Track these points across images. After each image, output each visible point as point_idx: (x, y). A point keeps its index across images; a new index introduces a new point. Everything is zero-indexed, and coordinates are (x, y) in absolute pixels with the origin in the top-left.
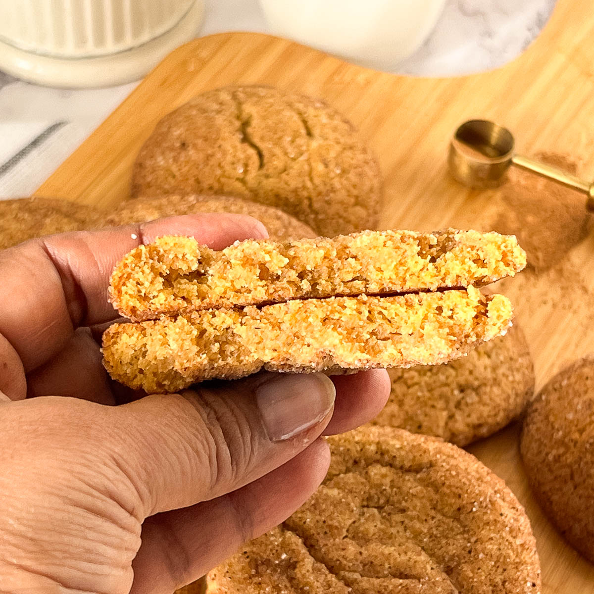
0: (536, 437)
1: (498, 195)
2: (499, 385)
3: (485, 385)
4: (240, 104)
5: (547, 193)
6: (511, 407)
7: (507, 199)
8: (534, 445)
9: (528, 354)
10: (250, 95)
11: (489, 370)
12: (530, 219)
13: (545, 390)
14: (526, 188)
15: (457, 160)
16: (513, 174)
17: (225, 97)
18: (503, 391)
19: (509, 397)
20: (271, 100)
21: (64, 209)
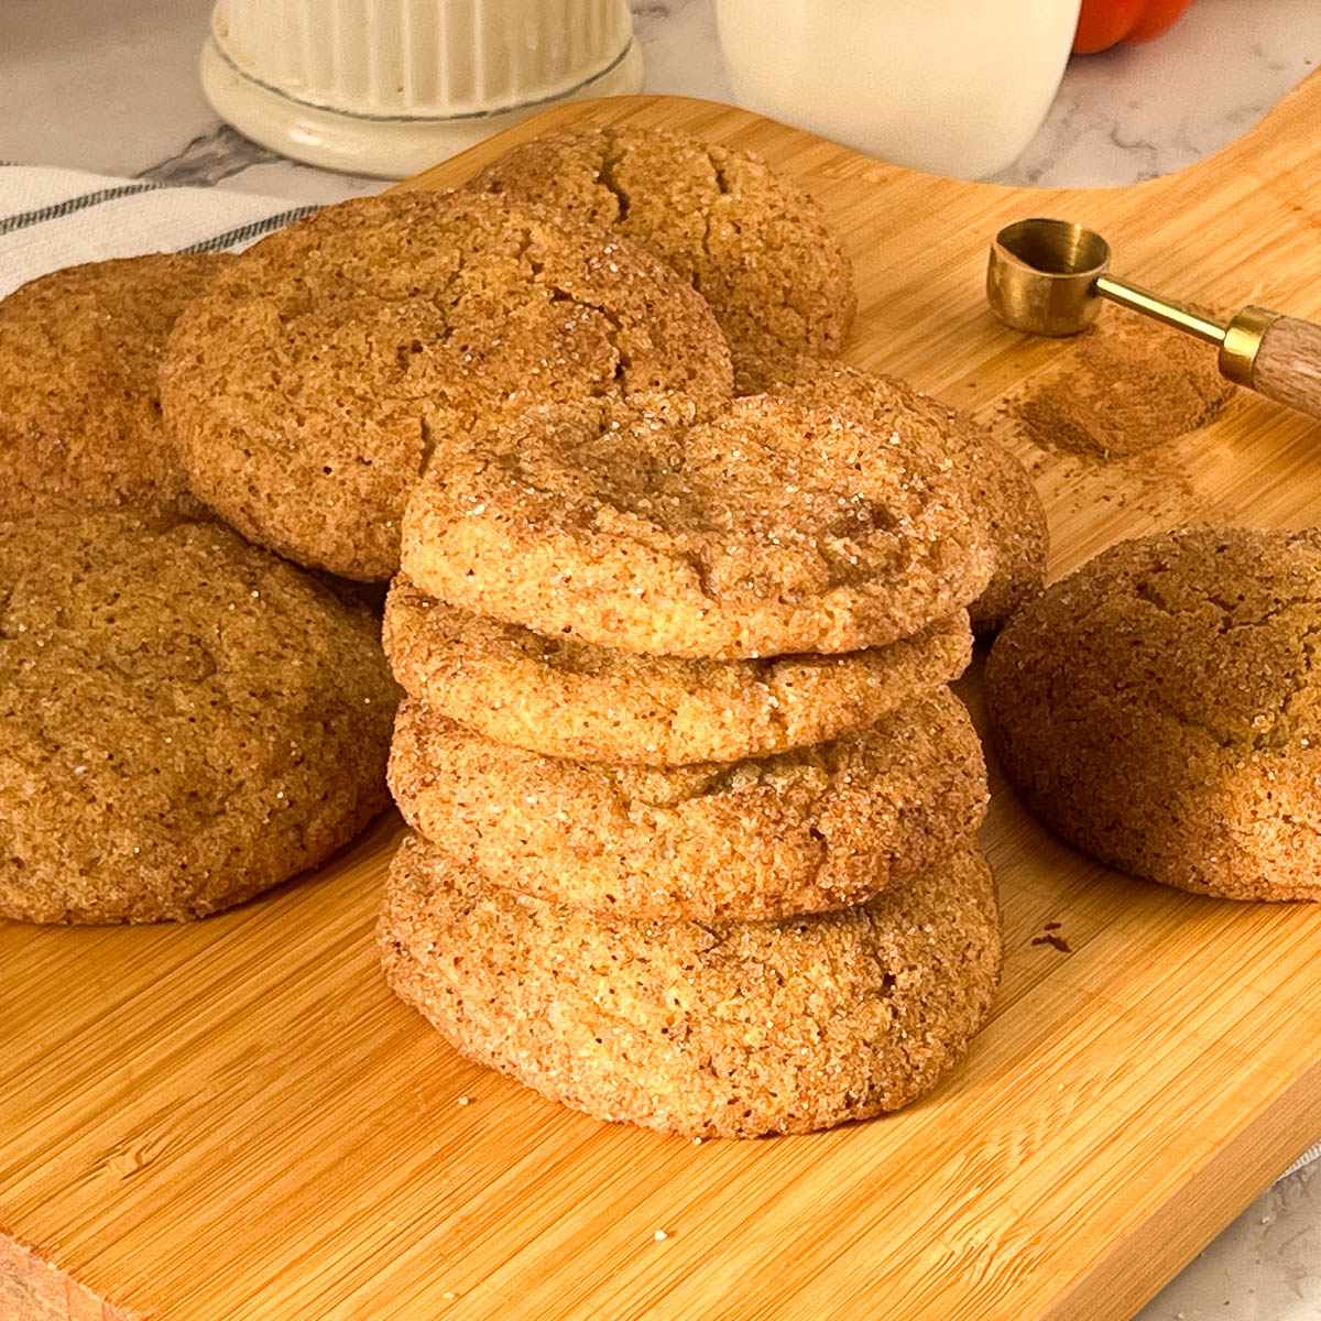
1: (1071, 349)
4: (614, 139)
7: (1084, 356)
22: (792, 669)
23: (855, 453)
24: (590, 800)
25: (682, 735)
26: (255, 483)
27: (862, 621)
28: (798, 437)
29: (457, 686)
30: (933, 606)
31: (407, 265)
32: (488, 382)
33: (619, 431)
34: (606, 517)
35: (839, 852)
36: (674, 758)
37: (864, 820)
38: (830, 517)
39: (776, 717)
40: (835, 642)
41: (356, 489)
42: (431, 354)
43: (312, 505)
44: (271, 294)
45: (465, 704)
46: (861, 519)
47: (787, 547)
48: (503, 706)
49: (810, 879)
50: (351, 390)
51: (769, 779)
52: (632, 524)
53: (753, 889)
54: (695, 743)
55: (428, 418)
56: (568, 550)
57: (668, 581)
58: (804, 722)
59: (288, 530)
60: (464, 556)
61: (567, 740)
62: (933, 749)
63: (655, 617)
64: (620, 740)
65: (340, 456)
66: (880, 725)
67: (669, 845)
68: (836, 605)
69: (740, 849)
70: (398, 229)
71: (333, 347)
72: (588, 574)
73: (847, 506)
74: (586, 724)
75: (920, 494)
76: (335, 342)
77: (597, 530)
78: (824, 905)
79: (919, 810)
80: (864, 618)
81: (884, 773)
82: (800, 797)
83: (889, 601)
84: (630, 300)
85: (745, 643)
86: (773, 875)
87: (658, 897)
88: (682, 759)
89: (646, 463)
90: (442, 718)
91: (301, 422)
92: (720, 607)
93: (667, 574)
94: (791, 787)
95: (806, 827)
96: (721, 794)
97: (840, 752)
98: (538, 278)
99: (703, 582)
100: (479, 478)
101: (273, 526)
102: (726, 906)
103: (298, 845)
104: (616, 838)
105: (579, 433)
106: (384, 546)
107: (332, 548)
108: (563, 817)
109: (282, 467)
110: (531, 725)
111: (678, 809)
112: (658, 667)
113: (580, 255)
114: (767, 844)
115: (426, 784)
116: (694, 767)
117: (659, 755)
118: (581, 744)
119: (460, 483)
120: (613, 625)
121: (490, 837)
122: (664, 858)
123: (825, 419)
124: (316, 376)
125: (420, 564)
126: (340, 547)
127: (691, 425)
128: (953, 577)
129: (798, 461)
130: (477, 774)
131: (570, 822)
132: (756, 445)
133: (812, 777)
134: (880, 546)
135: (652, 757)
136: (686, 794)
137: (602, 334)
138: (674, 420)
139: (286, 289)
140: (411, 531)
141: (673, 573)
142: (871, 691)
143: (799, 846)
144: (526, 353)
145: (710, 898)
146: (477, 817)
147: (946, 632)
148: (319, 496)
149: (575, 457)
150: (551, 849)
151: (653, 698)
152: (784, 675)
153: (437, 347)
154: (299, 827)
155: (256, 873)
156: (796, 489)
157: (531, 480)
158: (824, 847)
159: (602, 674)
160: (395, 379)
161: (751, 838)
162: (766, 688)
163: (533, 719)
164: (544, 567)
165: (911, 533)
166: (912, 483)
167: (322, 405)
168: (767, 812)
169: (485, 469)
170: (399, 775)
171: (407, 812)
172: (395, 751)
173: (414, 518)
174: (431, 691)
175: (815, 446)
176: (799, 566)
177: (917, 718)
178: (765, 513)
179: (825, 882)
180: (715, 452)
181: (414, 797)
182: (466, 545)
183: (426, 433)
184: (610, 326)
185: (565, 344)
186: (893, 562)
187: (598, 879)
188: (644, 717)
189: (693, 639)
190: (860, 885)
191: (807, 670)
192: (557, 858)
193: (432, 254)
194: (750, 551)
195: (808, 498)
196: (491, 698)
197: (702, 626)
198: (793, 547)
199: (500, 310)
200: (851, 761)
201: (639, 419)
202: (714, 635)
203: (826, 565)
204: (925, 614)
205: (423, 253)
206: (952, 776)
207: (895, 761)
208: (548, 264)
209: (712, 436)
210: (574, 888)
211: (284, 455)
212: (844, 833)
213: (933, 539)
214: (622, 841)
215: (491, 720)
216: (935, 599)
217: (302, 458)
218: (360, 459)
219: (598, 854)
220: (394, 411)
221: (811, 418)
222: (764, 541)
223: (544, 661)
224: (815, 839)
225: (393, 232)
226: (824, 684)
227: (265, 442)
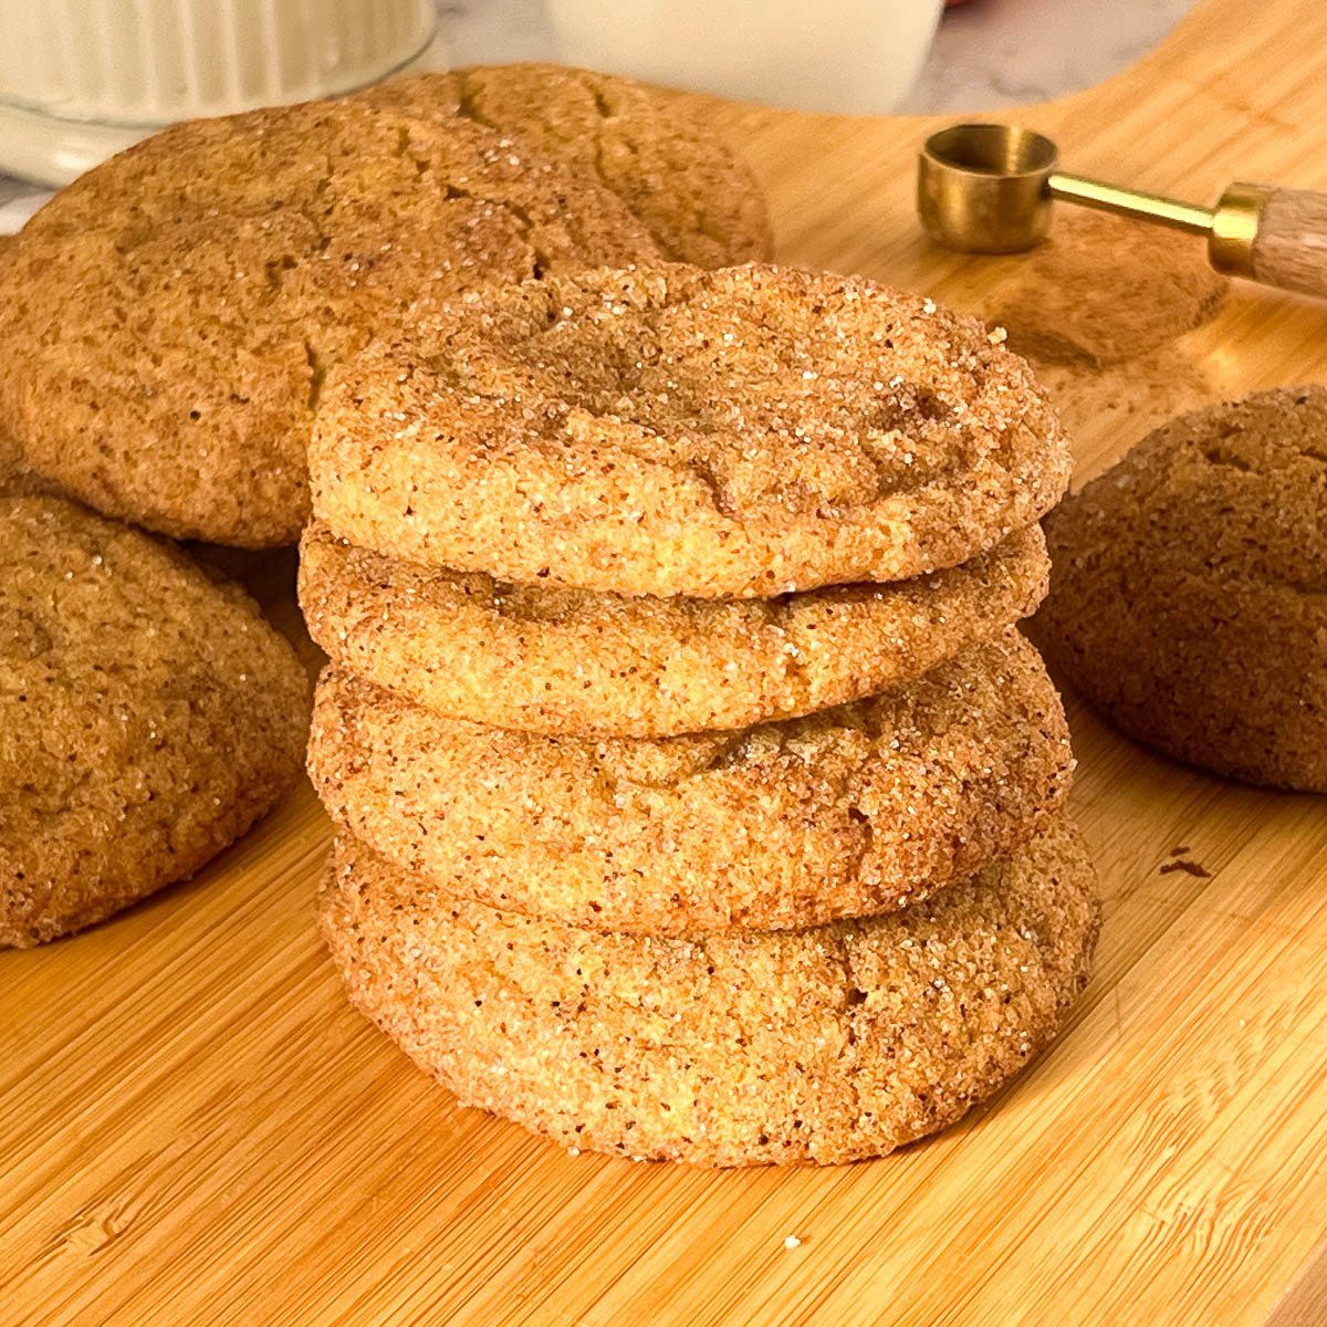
1: (1028, 265)
4: (464, 77)
7: (1044, 272)
12: (1093, 295)
22: (816, 606)
23: (883, 327)
24: (564, 780)
25: (673, 697)
26: (109, 441)
27: (925, 538)
28: (804, 313)
29: (383, 644)
30: (1009, 514)
31: (264, 178)
32: (382, 292)
33: (573, 318)
34: (579, 423)
35: (889, 836)
36: (664, 727)
37: (917, 795)
38: (868, 406)
39: (794, 669)
40: (893, 566)
41: (234, 433)
42: (308, 266)
43: (180, 460)
44: (104, 226)
45: (393, 667)
46: (905, 407)
47: (822, 446)
48: (442, 666)
49: (851, 872)
50: (214, 319)
51: (793, 746)
52: (613, 428)
53: (778, 889)
54: (690, 707)
55: (314, 341)
56: (537, 470)
57: (673, 498)
58: (830, 675)
59: (154, 492)
60: (397, 491)
61: (524, 708)
62: (1001, 703)
63: (659, 546)
64: (591, 705)
65: (210, 397)
66: (933, 675)
67: (669, 835)
68: (891, 517)
69: (760, 837)
70: (249, 142)
71: (187, 272)
72: (565, 498)
73: (885, 392)
74: (548, 687)
75: (974, 373)
76: (188, 266)
77: (569, 442)
78: (870, 906)
79: (986, 780)
80: (928, 533)
81: (941, 735)
82: (832, 768)
83: (955, 509)
84: (539, 194)
85: (778, 574)
86: (803, 869)
87: (657, 901)
88: (674, 727)
89: (612, 357)
90: (372, 686)
91: (156, 361)
92: (743, 528)
93: (671, 491)
94: (822, 756)
95: (843, 805)
96: (733, 768)
97: (883, 709)
98: (425, 176)
99: (716, 497)
100: (405, 389)
101: (135, 491)
102: (745, 912)
103: (165, 847)
104: (598, 829)
105: (524, 323)
106: (275, 499)
107: (211, 507)
108: (530, 804)
109: (139, 418)
110: (478, 689)
111: (678, 788)
112: (639, 610)
113: (472, 149)
114: (794, 830)
115: (354, 770)
116: (696, 736)
117: (644, 723)
118: (542, 712)
119: (380, 398)
120: (605, 561)
121: (437, 833)
122: (661, 852)
123: (837, 288)
124: (170, 308)
125: (339, 506)
126: (219, 505)
127: (663, 307)
128: (1030, 475)
129: (808, 341)
130: (417, 754)
131: (539, 809)
132: (751, 327)
133: (849, 744)
134: (938, 439)
135: (636, 726)
136: (688, 768)
137: (511, 231)
138: (641, 302)
139: (119, 218)
140: (322, 463)
141: (680, 487)
142: (918, 632)
143: (836, 831)
144: (423, 255)
145: (723, 902)
146: (420, 808)
147: (1016, 555)
148: (188, 447)
149: (525, 352)
150: (515, 846)
151: (634, 650)
152: (804, 615)
153: (315, 259)
154: (165, 825)
155: (113, 882)
156: (815, 375)
157: (472, 385)
158: (868, 832)
159: (567, 622)
160: (266, 301)
161: (773, 822)
162: (781, 632)
163: (480, 681)
164: (505, 494)
165: (974, 422)
166: (962, 359)
167: (181, 339)
168: (793, 789)
169: (410, 376)
170: (322, 759)
171: (332, 804)
172: (317, 732)
173: (324, 446)
174: (353, 651)
175: (827, 321)
176: (839, 469)
177: (979, 664)
178: (783, 406)
179: (869, 876)
180: (700, 336)
181: (340, 786)
182: (399, 476)
183: (312, 358)
184: (519, 223)
185: (469, 244)
186: (955, 458)
187: (578, 882)
188: (623, 675)
189: (710, 571)
190: (916, 879)
191: (836, 608)
192: (523, 858)
193: (293, 163)
194: (775, 453)
195: (833, 384)
196: (426, 656)
197: (723, 554)
198: (830, 446)
199: (385, 213)
200: (898, 720)
201: (595, 303)
202: (738, 566)
203: (873, 466)
204: (1001, 524)
205: (284, 163)
206: (1028, 738)
207: (954, 719)
208: (435, 159)
209: (694, 318)
210: (547, 895)
211: (140, 403)
212: (893, 812)
213: (1003, 427)
214: (606, 831)
215: (428, 686)
216: (1013, 503)
217: (162, 405)
218: (234, 397)
219: (576, 849)
220: (270, 337)
221: (817, 290)
222: (791, 440)
223: (493, 607)
224: (856, 822)
225: (241, 146)
226: (856, 625)
227: (117, 391)
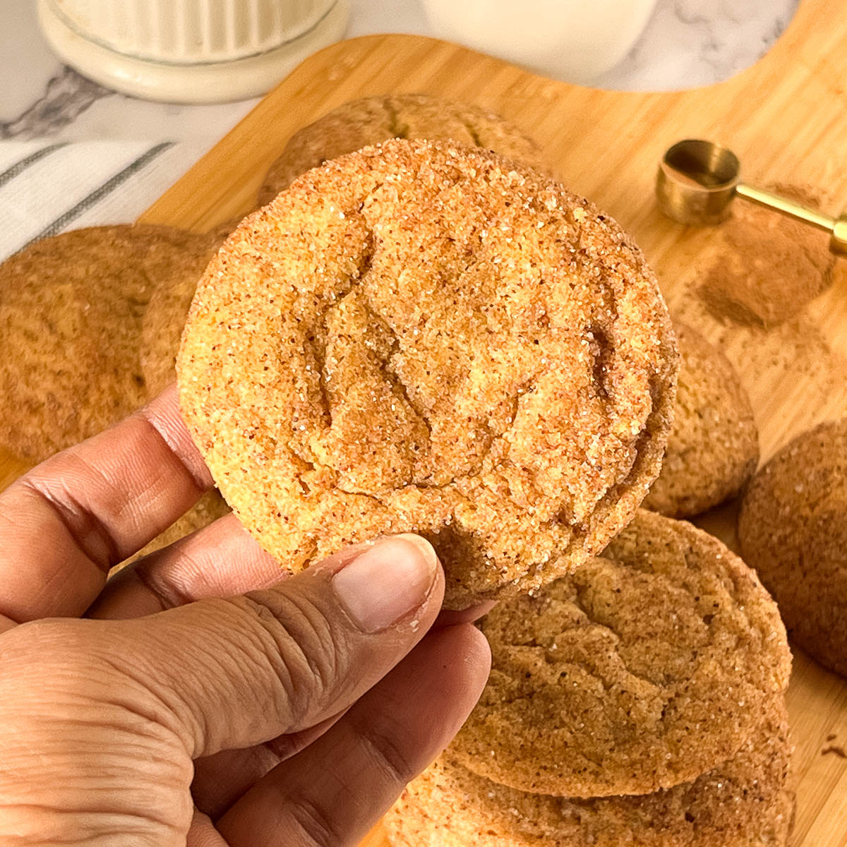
0: (758, 515)
1: (719, 234)
2: (712, 451)
3: (694, 450)
4: (394, 114)
5: (781, 234)
6: (727, 479)
7: (729, 239)
8: (755, 527)
9: (752, 419)
10: (408, 104)
11: (700, 432)
12: (759, 263)
13: (771, 463)
14: (755, 226)
15: (667, 189)
16: (738, 210)
17: (377, 106)
18: (717, 459)
19: (724, 466)
20: (434, 109)
21: (173, 237)
